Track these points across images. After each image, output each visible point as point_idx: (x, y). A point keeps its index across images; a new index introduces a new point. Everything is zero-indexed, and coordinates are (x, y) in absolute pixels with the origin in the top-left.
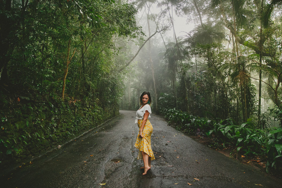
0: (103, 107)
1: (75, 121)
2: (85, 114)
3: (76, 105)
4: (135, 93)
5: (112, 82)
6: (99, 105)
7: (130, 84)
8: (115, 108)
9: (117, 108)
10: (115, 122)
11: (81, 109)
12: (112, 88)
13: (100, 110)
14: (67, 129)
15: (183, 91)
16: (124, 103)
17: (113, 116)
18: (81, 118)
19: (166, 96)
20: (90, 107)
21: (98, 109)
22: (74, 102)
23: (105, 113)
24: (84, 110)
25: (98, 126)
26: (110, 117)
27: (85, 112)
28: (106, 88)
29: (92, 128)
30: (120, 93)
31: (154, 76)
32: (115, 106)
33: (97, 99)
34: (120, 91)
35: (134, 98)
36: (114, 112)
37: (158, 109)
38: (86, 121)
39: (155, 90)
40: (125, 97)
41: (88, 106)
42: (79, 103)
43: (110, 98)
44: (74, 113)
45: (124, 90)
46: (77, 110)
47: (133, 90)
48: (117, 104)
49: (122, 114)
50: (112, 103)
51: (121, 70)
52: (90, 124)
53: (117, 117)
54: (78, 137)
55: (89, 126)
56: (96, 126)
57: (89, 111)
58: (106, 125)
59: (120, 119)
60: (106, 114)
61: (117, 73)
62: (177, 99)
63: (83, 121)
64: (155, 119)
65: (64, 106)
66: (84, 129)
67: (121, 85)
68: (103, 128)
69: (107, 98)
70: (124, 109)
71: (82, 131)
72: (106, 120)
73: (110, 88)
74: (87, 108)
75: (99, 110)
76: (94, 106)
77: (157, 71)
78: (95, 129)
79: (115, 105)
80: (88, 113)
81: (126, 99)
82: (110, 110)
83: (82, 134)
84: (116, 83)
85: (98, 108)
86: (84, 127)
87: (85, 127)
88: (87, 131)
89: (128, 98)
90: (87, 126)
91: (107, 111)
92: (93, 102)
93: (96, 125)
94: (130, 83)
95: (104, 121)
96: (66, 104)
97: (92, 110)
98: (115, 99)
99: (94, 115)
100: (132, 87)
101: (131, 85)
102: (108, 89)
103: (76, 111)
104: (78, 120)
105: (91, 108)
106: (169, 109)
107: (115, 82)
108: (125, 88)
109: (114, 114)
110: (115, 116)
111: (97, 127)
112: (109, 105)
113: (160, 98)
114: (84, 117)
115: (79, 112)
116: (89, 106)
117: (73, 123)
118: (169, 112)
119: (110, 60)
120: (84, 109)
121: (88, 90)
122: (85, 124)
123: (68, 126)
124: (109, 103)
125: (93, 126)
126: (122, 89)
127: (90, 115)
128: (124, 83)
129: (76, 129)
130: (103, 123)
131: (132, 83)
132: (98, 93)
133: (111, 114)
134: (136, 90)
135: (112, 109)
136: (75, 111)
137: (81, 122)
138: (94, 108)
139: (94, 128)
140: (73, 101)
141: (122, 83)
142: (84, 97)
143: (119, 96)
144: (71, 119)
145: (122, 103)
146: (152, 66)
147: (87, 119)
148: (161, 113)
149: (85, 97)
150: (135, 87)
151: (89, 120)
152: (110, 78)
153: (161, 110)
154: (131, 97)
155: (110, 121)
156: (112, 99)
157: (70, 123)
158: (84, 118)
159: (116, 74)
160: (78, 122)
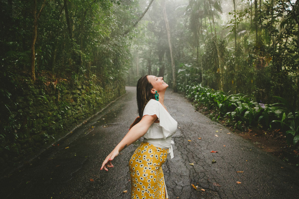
0: (103, 86)
1: (59, 113)
2: (75, 99)
3: (57, 87)
4: (145, 64)
5: (114, 50)
6: (98, 83)
7: (138, 53)
8: (120, 85)
9: (123, 85)
10: (121, 107)
11: (68, 93)
12: (115, 60)
13: (100, 90)
14: (44, 129)
15: (215, 60)
16: (131, 78)
17: (118, 97)
18: (67, 107)
19: (188, 67)
20: (83, 88)
21: (96, 89)
22: (53, 83)
23: (106, 93)
24: (73, 94)
25: (98, 113)
26: (114, 98)
27: (75, 96)
28: (106, 59)
29: (88, 117)
30: (126, 65)
31: (170, 41)
32: (120, 83)
33: (94, 75)
34: (125, 63)
35: (143, 71)
36: (119, 90)
37: (175, 86)
38: (78, 109)
39: (172, 60)
40: (132, 70)
41: (80, 87)
42: (63, 84)
43: (113, 72)
44: (56, 100)
45: (131, 61)
46: (60, 95)
47: (143, 61)
48: (122, 80)
49: (129, 93)
50: (115, 79)
51: (126, 33)
52: (84, 112)
53: (122, 97)
54: (65, 137)
55: (83, 116)
56: (94, 113)
57: (83, 94)
58: (108, 112)
59: (126, 100)
60: (108, 94)
61: (120, 37)
62: (202, 72)
63: (72, 110)
64: (174, 100)
65: (37, 91)
66: (75, 122)
67: (127, 54)
68: (102, 118)
69: (109, 73)
70: (131, 85)
71: (72, 126)
72: (109, 102)
73: (112, 59)
74: (79, 89)
75: (98, 90)
76: (89, 85)
77: (173, 34)
78: (92, 119)
79: (119, 81)
80: (80, 97)
81: (133, 73)
82: (114, 88)
83: (71, 129)
84: (120, 52)
85: (97, 87)
86: (74, 120)
87: (77, 118)
88: (80, 123)
89: (136, 70)
90: (79, 117)
91: (109, 90)
92: (88, 80)
93: (95, 111)
94: (138, 51)
95: (106, 104)
96: (39, 88)
97: (87, 92)
98: (120, 73)
99: (90, 98)
100: (140, 57)
101: (140, 54)
102: (109, 61)
103: (59, 98)
104: (63, 110)
105: (85, 89)
106: (193, 86)
107: (119, 50)
108: (132, 59)
109: (119, 93)
110: (120, 96)
111: (96, 114)
112: (112, 82)
113: (180, 71)
114: (74, 103)
115: (65, 97)
116: (82, 86)
117: (55, 116)
118: (193, 90)
119: (109, 15)
120: (74, 91)
121: (79, 63)
122: (77, 114)
123: (45, 123)
124: (112, 79)
125: (89, 115)
126: (129, 60)
127: (84, 100)
128: (131, 52)
129: (60, 126)
130: (103, 107)
131: (140, 52)
132: (95, 67)
133: (114, 94)
134: (146, 60)
135: (117, 87)
136: (57, 97)
137: (70, 112)
138: (90, 88)
139: (90, 118)
140: (53, 81)
141: (128, 51)
142: (72, 74)
143: (125, 69)
144: (51, 111)
145: (129, 77)
146: (168, 27)
147: (80, 105)
148: (181, 91)
149: (74, 74)
150: (145, 58)
151: (82, 107)
152: (111, 44)
153: (180, 86)
154: (139, 70)
155: (113, 105)
156: (115, 74)
157: (49, 118)
158: (74, 106)
159: (119, 39)
160: (62, 115)
